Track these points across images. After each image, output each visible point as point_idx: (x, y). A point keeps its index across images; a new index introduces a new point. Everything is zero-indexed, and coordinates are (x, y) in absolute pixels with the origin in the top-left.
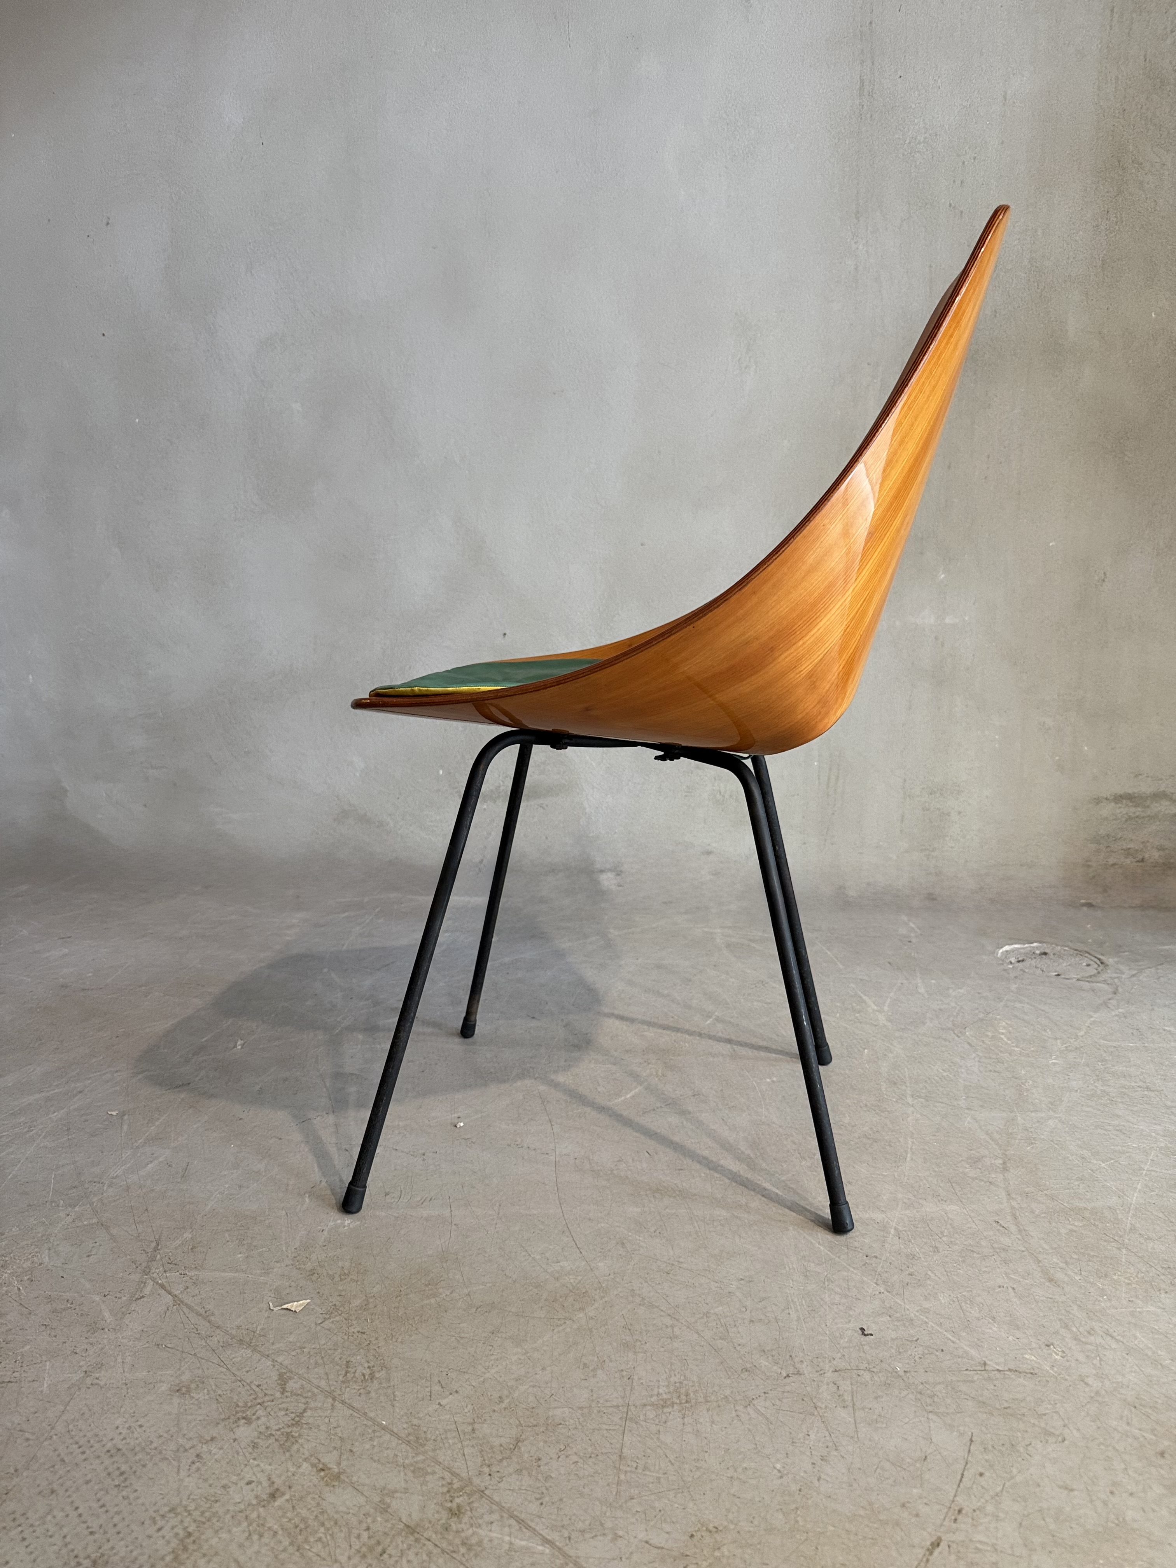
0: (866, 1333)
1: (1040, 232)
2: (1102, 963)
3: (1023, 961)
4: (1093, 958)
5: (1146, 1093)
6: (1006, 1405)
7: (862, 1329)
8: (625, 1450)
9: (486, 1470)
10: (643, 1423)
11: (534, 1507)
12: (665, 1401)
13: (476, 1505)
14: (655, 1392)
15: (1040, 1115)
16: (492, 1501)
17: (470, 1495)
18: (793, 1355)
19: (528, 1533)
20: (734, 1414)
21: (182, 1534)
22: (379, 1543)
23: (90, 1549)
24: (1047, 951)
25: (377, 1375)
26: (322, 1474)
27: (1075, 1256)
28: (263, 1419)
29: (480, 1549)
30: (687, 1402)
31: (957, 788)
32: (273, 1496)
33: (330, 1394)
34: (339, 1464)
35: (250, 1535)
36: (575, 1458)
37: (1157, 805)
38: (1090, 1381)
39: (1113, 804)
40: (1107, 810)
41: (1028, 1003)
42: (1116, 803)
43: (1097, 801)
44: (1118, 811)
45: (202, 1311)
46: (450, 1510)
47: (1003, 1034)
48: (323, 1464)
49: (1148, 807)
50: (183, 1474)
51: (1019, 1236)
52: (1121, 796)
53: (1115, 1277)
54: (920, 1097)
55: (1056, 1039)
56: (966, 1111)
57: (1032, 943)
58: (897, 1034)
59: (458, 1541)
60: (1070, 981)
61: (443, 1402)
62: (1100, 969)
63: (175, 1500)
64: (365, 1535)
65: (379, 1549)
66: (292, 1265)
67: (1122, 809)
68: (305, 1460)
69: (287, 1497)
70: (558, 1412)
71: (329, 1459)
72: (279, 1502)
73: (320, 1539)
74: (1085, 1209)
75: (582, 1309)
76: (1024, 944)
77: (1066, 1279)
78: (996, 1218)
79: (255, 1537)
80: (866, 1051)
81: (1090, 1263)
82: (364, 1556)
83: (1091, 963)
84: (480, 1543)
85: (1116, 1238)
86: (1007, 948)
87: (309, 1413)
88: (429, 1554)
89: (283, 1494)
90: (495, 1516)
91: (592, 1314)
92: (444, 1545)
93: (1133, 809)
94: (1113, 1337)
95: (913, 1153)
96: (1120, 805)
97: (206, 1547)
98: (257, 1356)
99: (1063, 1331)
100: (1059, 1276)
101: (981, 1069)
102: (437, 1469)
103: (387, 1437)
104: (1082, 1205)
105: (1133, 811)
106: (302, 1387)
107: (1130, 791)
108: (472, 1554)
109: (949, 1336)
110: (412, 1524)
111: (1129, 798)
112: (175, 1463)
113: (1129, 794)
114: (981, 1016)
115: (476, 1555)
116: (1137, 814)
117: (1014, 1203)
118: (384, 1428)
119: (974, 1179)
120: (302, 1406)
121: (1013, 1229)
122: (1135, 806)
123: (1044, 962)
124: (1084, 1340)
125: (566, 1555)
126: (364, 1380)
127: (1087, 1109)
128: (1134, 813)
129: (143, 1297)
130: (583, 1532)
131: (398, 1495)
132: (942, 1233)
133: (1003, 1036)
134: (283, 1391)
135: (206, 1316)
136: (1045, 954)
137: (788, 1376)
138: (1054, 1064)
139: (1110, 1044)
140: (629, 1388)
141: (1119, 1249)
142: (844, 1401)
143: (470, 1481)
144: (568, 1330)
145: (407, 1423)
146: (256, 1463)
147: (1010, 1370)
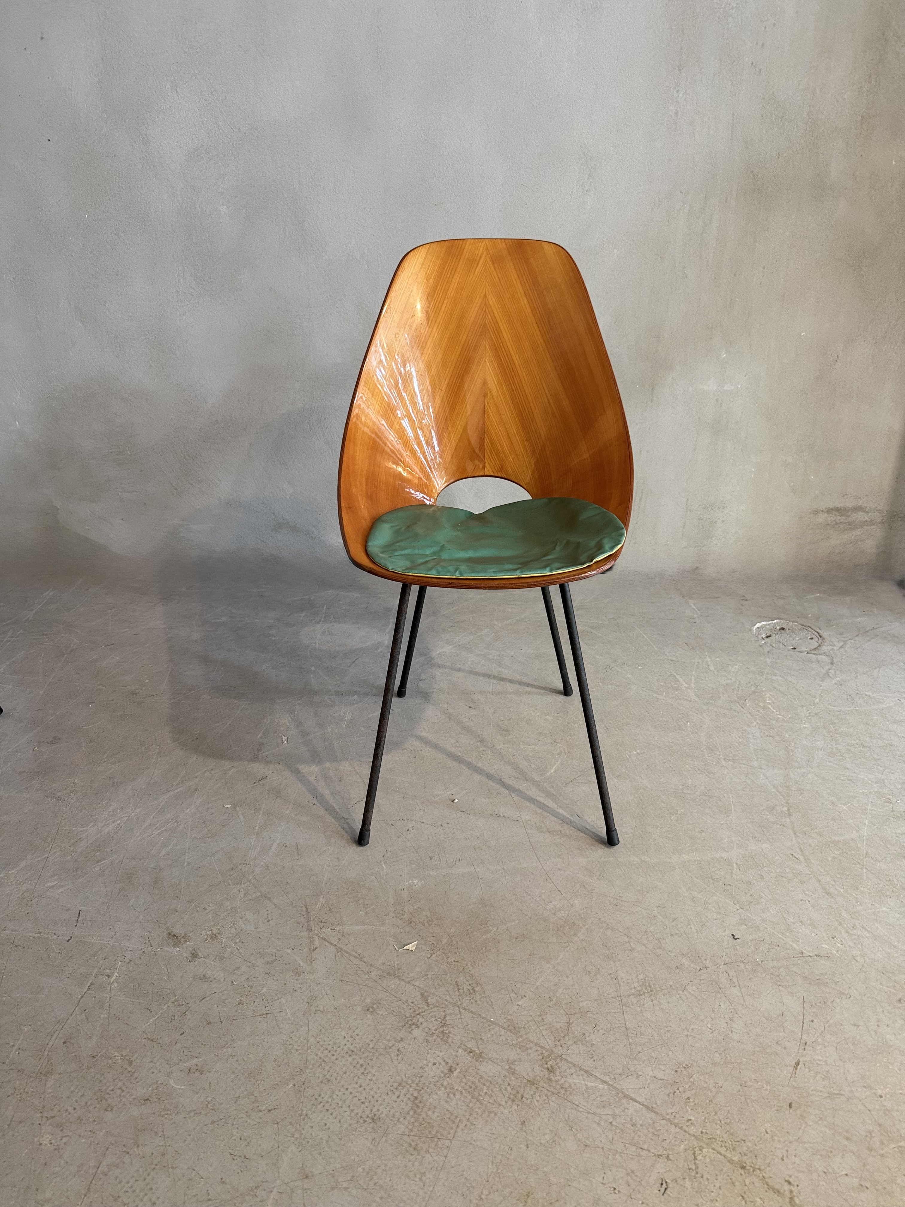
0: (735, 937)
1: (818, 90)
2: (820, 636)
3: (770, 636)
4: (814, 632)
5: (861, 749)
6: (818, 978)
7: (733, 935)
8: (627, 1024)
9: (558, 1043)
10: (631, 1006)
11: (590, 1063)
12: (640, 991)
13: (560, 1064)
14: (633, 987)
15: (803, 770)
16: (568, 1062)
17: (555, 1059)
18: (700, 956)
19: (593, 1078)
20: (678, 996)
21: (412, 1099)
22: (518, 1092)
23: (367, 1112)
24: (784, 626)
25: (476, 989)
26: (471, 1054)
27: (839, 876)
28: (424, 1024)
29: (571, 1090)
30: (651, 991)
31: (723, 505)
32: (451, 1070)
33: (454, 1004)
34: (478, 1048)
35: (448, 1095)
36: (602, 1032)
37: (855, 515)
38: (858, 958)
39: (826, 514)
40: (822, 518)
41: (780, 676)
42: (828, 514)
43: (816, 512)
44: (829, 519)
45: (357, 955)
46: (548, 1069)
47: (769, 704)
48: (470, 1048)
49: (849, 516)
50: (396, 1063)
51: (806, 864)
52: (832, 509)
53: (862, 889)
54: (729, 760)
55: (803, 706)
56: (759, 770)
57: (774, 620)
58: (705, 708)
59: (558, 1087)
60: (803, 654)
61: (520, 1003)
62: (820, 642)
63: (399, 1079)
64: (509, 1088)
65: (519, 1096)
66: (396, 917)
67: (832, 518)
68: (459, 1047)
69: (458, 1070)
70: (585, 1004)
71: (471, 1045)
72: (456, 1073)
73: (486, 1093)
74: (839, 841)
75: (575, 935)
76: (769, 621)
77: (836, 892)
78: (791, 852)
79: (452, 1095)
80: (689, 723)
81: (847, 880)
82: (513, 1101)
83: (814, 636)
84: (570, 1086)
85: (859, 861)
86: (758, 625)
87: (448, 1018)
88: (546, 1095)
89: (456, 1069)
90: (573, 1071)
91: (582, 937)
92: (552, 1089)
93: (839, 518)
94: (866, 930)
95: (734, 805)
96: (831, 515)
97: (428, 1104)
98: (403, 983)
99: (839, 928)
100: (832, 890)
101: (762, 734)
102: (531, 1045)
103: (497, 1028)
104: (837, 839)
105: (838, 518)
106: (437, 1001)
107: (839, 506)
108: (568, 1093)
109: (780, 936)
110: (531, 1079)
111: (838, 510)
112: (387, 1056)
113: (838, 508)
114: (753, 689)
115: (571, 1094)
116: (842, 521)
117: (799, 840)
118: (493, 1023)
119: (774, 823)
120: (443, 1014)
121: (802, 858)
122: (841, 516)
123: (783, 637)
124: (851, 932)
125: (616, 1088)
126: (470, 993)
127: (830, 764)
128: (840, 520)
129: (316, 948)
130: (620, 1074)
131: (516, 1063)
132: (763, 864)
133: (770, 706)
134: (428, 1005)
135: (360, 957)
136: (783, 629)
137: (700, 969)
138: (805, 728)
139: (835, 709)
140: (618, 985)
141: (861, 869)
142: (734, 983)
143: (552, 1052)
144: (572, 949)
145: (505, 1018)
146: (433, 1051)
147: (816, 955)
